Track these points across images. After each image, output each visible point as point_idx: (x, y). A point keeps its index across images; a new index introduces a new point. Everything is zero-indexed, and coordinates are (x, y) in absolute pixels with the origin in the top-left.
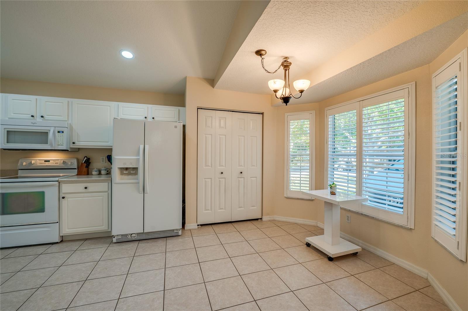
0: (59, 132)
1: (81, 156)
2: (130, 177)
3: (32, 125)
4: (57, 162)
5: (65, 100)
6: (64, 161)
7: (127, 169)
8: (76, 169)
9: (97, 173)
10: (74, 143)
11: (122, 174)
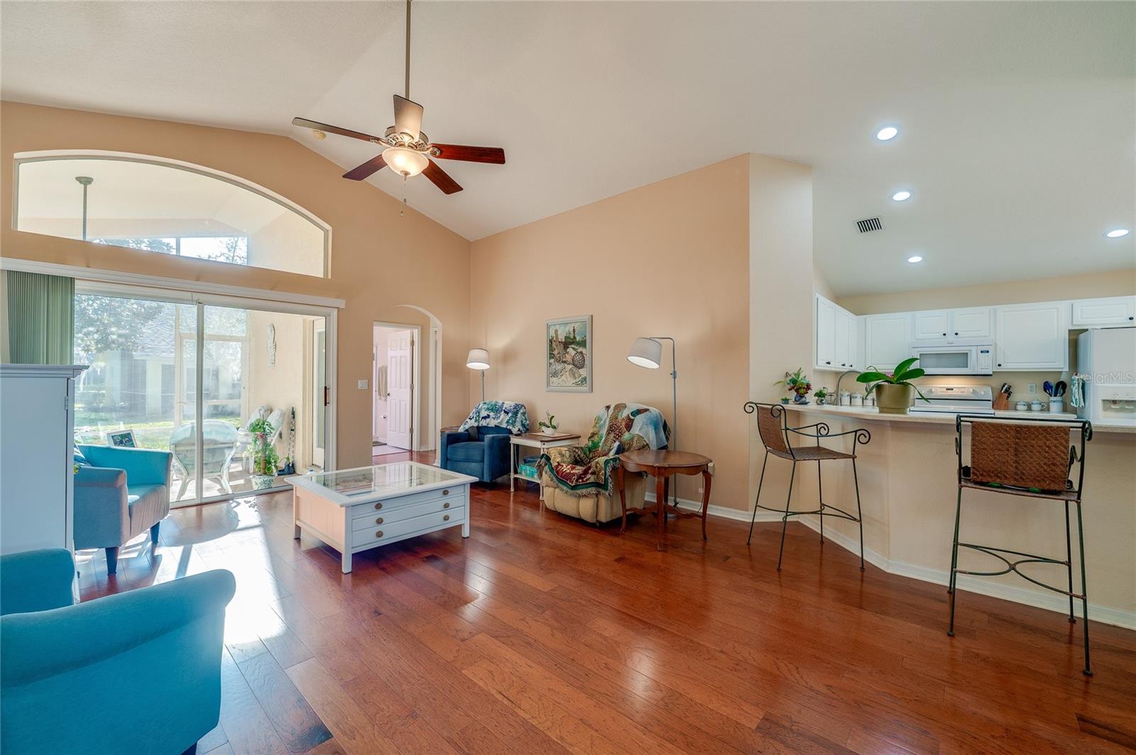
0: (982, 352)
1: (997, 383)
2: (1121, 414)
3: (949, 345)
4: (963, 390)
5: (986, 309)
6: (973, 390)
7: (1114, 402)
8: (990, 400)
9: (1026, 408)
10: (1000, 365)
11: (1105, 409)
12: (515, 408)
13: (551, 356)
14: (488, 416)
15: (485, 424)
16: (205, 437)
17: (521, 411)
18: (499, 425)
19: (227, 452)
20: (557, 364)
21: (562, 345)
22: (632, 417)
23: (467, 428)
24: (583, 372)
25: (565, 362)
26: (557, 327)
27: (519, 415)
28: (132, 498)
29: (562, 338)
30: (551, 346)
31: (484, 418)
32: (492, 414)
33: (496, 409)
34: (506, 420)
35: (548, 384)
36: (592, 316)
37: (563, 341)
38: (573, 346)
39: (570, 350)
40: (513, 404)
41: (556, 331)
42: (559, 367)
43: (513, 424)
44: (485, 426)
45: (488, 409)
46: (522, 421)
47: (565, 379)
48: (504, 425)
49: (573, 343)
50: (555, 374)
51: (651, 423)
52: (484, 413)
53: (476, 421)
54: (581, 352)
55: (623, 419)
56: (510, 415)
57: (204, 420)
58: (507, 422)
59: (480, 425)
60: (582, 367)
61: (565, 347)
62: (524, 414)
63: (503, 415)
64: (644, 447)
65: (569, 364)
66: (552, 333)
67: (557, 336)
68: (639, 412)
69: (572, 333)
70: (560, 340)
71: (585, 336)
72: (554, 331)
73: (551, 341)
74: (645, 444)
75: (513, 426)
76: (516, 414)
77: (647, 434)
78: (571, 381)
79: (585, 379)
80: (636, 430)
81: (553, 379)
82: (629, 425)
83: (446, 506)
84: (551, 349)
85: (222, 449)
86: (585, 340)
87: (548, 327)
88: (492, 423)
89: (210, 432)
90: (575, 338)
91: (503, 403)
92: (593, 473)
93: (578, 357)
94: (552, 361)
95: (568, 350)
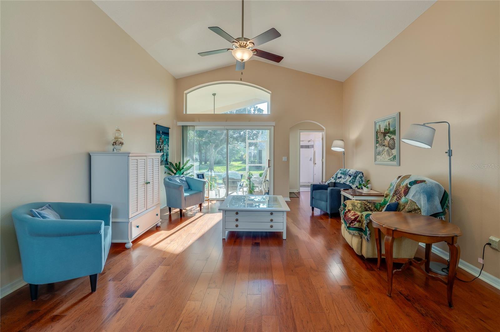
12: (356, 173)
13: (377, 142)
14: (341, 177)
15: (338, 182)
16: (229, 177)
17: (359, 175)
18: (345, 182)
19: (238, 183)
20: (380, 147)
21: (383, 135)
22: (409, 186)
23: (329, 183)
24: (394, 152)
25: (384, 145)
26: (380, 123)
27: (358, 178)
28: (185, 194)
29: (382, 130)
30: (377, 135)
31: (339, 178)
32: (343, 176)
33: (345, 173)
34: (349, 180)
35: (375, 160)
36: (400, 113)
37: (383, 132)
38: (388, 135)
39: (387, 138)
40: (355, 171)
41: (380, 126)
42: (380, 149)
43: (353, 183)
44: (339, 183)
45: (341, 173)
46: (359, 182)
47: (384, 157)
48: (348, 183)
49: (388, 133)
50: (379, 154)
51: (424, 192)
52: (339, 175)
53: (334, 179)
54: (393, 138)
55: (403, 187)
56: (352, 177)
57: (229, 171)
58: (350, 181)
59: (336, 182)
60: (393, 149)
61: (384, 136)
62: (361, 177)
63: (348, 177)
64: (415, 210)
65: (386, 147)
66: (378, 128)
67: (380, 129)
68: (416, 182)
69: (388, 126)
70: (382, 131)
71: (395, 127)
72: (378, 126)
73: (377, 132)
74: (416, 208)
75: (353, 184)
76: (355, 177)
77: (419, 200)
78: (387, 158)
79: (395, 157)
80: (410, 196)
81: (378, 157)
82: (406, 192)
83: (272, 220)
84: (377, 138)
85: (236, 182)
86: (395, 130)
87: (375, 123)
88: (342, 181)
89: (232, 176)
90: (389, 129)
91: (350, 170)
92: (359, 221)
93: (391, 142)
94: (378, 145)
95: (386, 137)
